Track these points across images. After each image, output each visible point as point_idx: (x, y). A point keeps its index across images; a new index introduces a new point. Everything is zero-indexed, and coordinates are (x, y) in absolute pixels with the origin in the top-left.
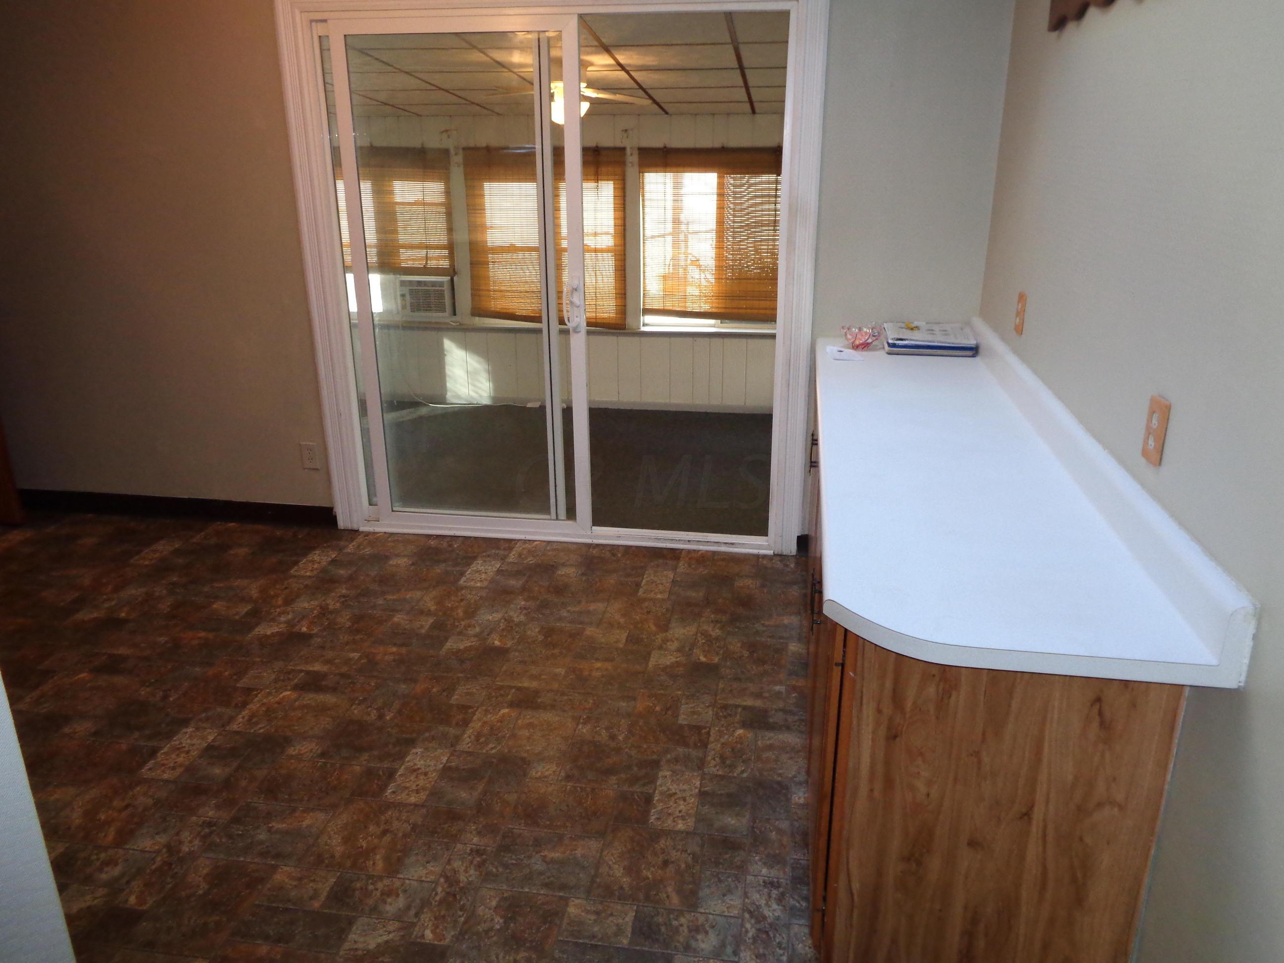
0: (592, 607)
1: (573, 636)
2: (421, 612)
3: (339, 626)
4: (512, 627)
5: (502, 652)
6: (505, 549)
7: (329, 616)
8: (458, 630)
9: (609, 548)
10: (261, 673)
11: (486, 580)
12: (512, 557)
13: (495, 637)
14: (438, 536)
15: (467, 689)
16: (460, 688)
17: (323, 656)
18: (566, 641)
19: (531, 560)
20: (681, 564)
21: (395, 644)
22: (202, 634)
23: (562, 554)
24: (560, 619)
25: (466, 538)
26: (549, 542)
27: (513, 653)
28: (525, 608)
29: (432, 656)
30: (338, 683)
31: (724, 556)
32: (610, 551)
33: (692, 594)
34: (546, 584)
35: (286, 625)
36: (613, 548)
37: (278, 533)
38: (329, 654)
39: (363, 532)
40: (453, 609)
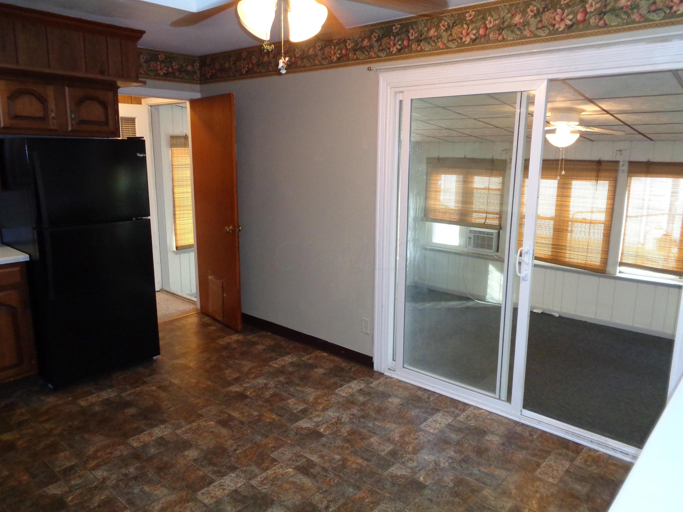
0: (497, 472)
1: (474, 491)
2: (389, 440)
3: (340, 434)
4: (436, 469)
5: (421, 486)
6: (460, 410)
7: (339, 426)
8: (403, 460)
9: (530, 429)
10: (285, 451)
11: (438, 428)
12: (462, 417)
13: (423, 473)
14: (425, 389)
15: (386, 507)
16: (382, 505)
17: (321, 451)
18: (467, 494)
19: (472, 423)
20: (579, 457)
21: (362, 458)
22: (274, 416)
23: (495, 424)
24: (470, 475)
25: (441, 395)
26: (490, 413)
27: (428, 490)
28: (452, 458)
29: (378, 474)
30: (319, 473)
31: (617, 462)
32: (530, 431)
33: (577, 487)
34: (474, 444)
35: (315, 424)
36: (533, 430)
37: (344, 365)
38: (325, 451)
39: (385, 375)
40: (408, 443)
